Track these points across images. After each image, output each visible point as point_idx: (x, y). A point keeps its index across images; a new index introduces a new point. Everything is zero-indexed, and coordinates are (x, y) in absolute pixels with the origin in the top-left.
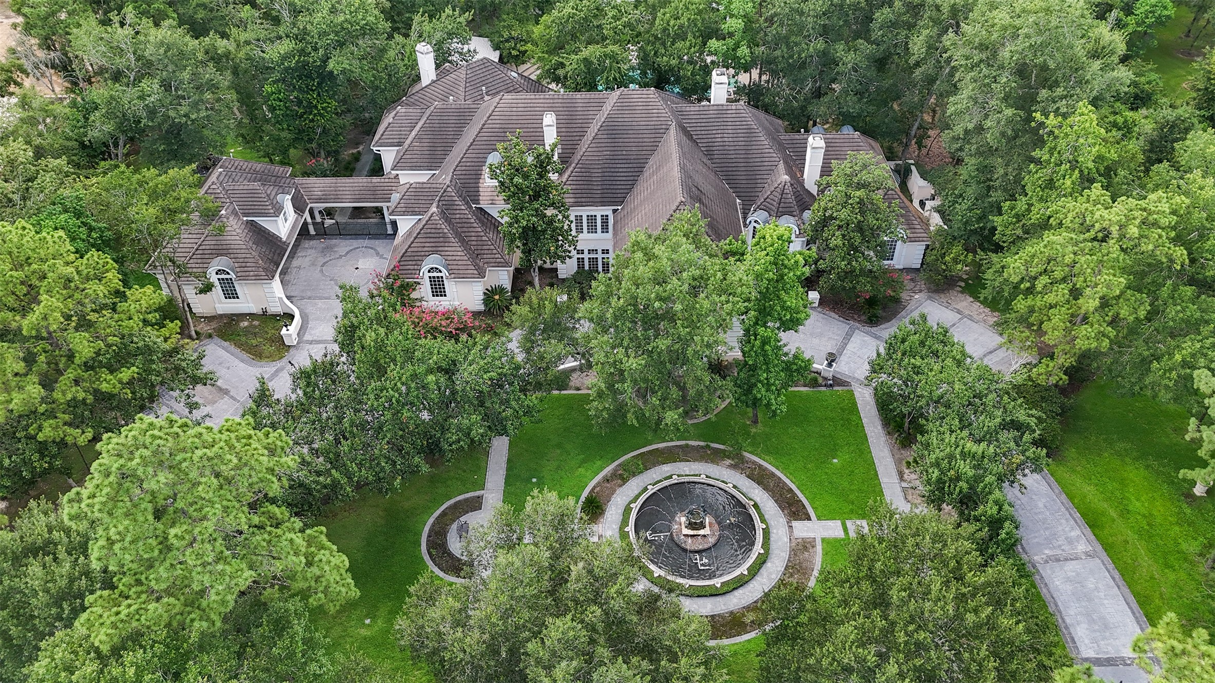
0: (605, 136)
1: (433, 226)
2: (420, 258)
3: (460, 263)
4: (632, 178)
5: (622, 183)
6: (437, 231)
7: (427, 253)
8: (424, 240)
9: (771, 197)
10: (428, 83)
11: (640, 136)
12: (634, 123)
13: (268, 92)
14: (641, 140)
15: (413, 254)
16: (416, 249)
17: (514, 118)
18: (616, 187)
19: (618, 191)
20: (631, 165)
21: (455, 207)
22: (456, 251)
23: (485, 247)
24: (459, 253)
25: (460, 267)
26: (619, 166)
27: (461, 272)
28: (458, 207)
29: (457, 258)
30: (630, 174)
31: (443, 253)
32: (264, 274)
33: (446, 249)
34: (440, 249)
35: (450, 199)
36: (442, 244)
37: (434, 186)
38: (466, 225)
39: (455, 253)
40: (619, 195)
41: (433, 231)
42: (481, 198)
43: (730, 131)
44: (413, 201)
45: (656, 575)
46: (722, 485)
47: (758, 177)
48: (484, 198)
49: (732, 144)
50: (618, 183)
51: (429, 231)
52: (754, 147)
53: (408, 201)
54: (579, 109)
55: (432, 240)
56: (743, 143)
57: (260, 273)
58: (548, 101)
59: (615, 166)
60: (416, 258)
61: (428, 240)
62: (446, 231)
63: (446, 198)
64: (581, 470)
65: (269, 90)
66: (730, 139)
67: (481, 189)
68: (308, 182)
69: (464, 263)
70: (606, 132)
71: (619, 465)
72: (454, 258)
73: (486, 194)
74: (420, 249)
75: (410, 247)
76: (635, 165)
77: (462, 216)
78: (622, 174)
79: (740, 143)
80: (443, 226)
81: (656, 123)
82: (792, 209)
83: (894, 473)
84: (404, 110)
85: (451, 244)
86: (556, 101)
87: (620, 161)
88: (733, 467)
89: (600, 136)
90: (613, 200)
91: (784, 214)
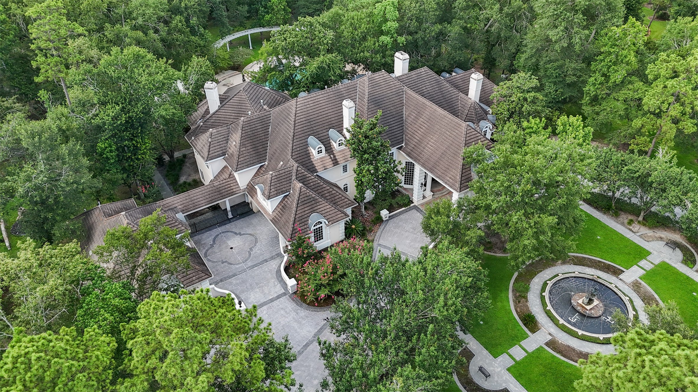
0: (373, 106)
1: (305, 196)
2: (305, 219)
3: (331, 213)
4: (400, 126)
5: (397, 130)
6: (308, 198)
7: (308, 215)
8: (303, 207)
9: (470, 113)
10: (217, 108)
11: (391, 100)
12: (384, 93)
13: (101, 148)
14: (393, 102)
15: (300, 218)
16: (300, 215)
17: (311, 111)
18: (395, 133)
19: (397, 136)
20: (396, 118)
21: (308, 179)
22: (325, 206)
23: (337, 197)
24: (328, 207)
25: (332, 215)
26: (389, 121)
27: (334, 218)
28: (309, 178)
29: (328, 210)
30: (398, 123)
31: (318, 211)
32: (203, 274)
33: (319, 207)
34: (316, 208)
35: (302, 175)
36: (315, 205)
37: (286, 170)
38: (319, 188)
39: (325, 208)
40: (399, 138)
41: (306, 199)
42: (317, 168)
43: (428, 84)
44: (278, 185)
45: (601, 338)
46: (573, 275)
47: (454, 105)
48: (319, 167)
49: (432, 91)
50: (395, 131)
51: (303, 199)
52: (443, 89)
53: (276, 186)
54: (345, 95)
55: (308, 205)
56: (437, 89)
57: (200, 275)
58: (325, 95)
59: (387, 121)
60: (303, 220)
61: (305, 206)
62: (314, 195)
63: (300, 175)
64: (499, 304)
65: (103, 146)
66: (430, 88)
67: (314, 163)
68: (168, 202)
69: (334, 211)
70: (372, 103)
71: (513, 291)
72: (326, 211)
73: (319, 164)
74: (303, 214)
75: (296, 215)
76: (398, 118)
77: (314, 183)
78: (394, 125)
79: (436, 89)
80: (311, 193)
81: (396, 90)
82: (483, 116)
83: (628, 231)
84: (215, 131)
85: (321, 203)
86: (330, 94)
87: (389, 118)
88: (564, 263)
89: (370, 107)
90: (397, 141)
91: (480, 120)
